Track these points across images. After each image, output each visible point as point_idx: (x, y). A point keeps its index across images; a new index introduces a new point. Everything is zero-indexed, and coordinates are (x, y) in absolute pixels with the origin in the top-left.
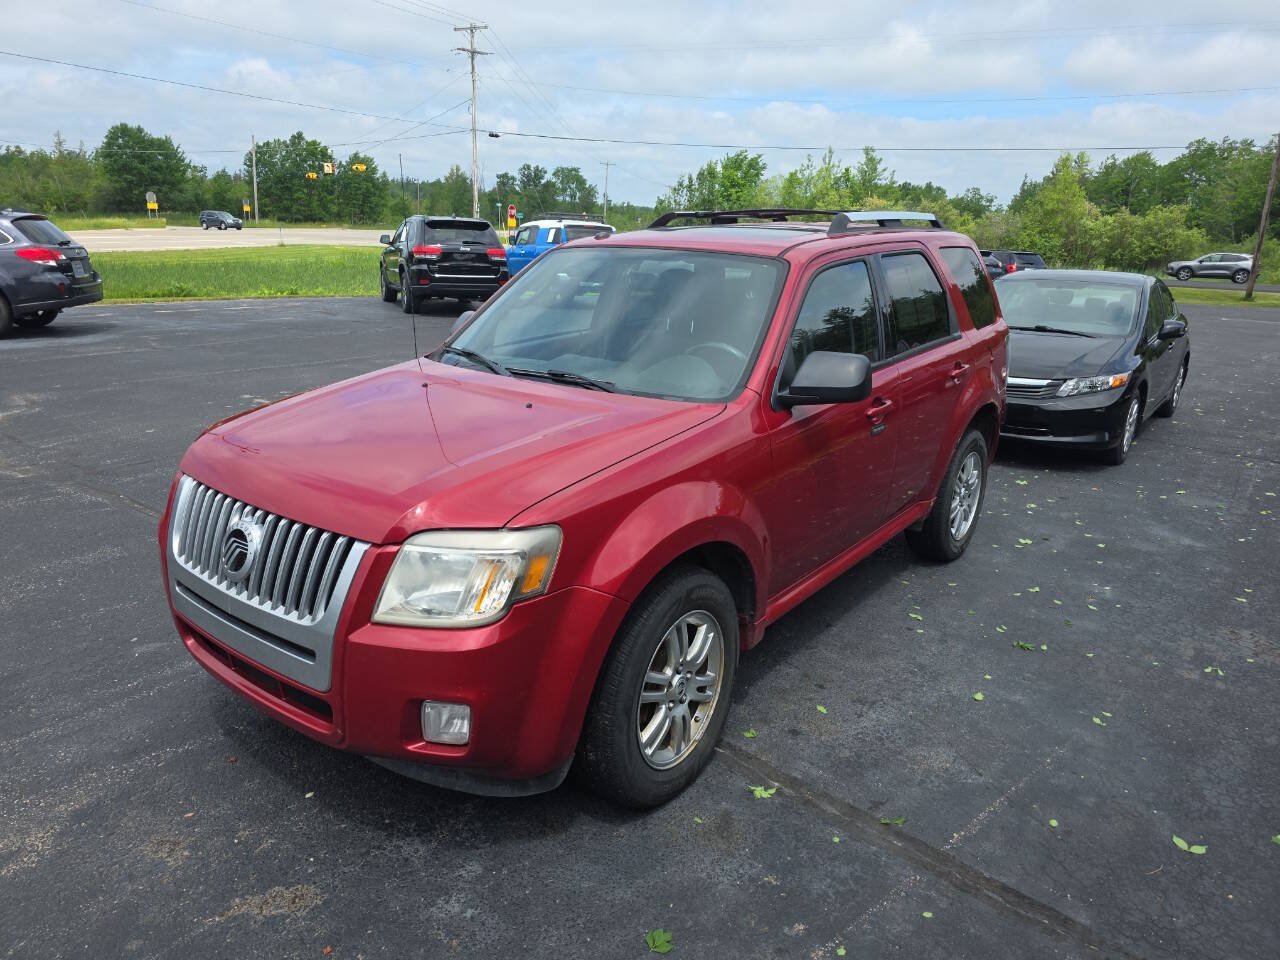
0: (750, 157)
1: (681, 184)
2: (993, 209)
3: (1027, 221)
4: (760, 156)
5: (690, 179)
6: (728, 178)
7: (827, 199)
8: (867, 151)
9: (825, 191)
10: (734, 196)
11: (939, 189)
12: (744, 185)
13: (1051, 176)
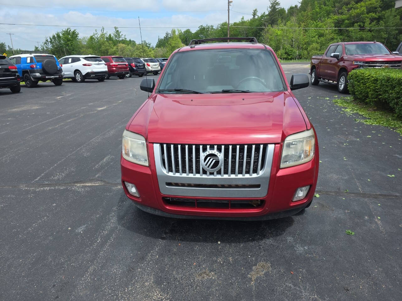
0: (72, 31)
1: (47, 41)
2: (151, 47)
3: (167, 50)
4: (75, 30)
5: (50, 39)
6: (66, 38)
7: (105, 44)
8: (116, 28)
9: (104, 42)
10: (70, 44)
11: (133, 41)
12: (72, 40)
13: (166, 36)
